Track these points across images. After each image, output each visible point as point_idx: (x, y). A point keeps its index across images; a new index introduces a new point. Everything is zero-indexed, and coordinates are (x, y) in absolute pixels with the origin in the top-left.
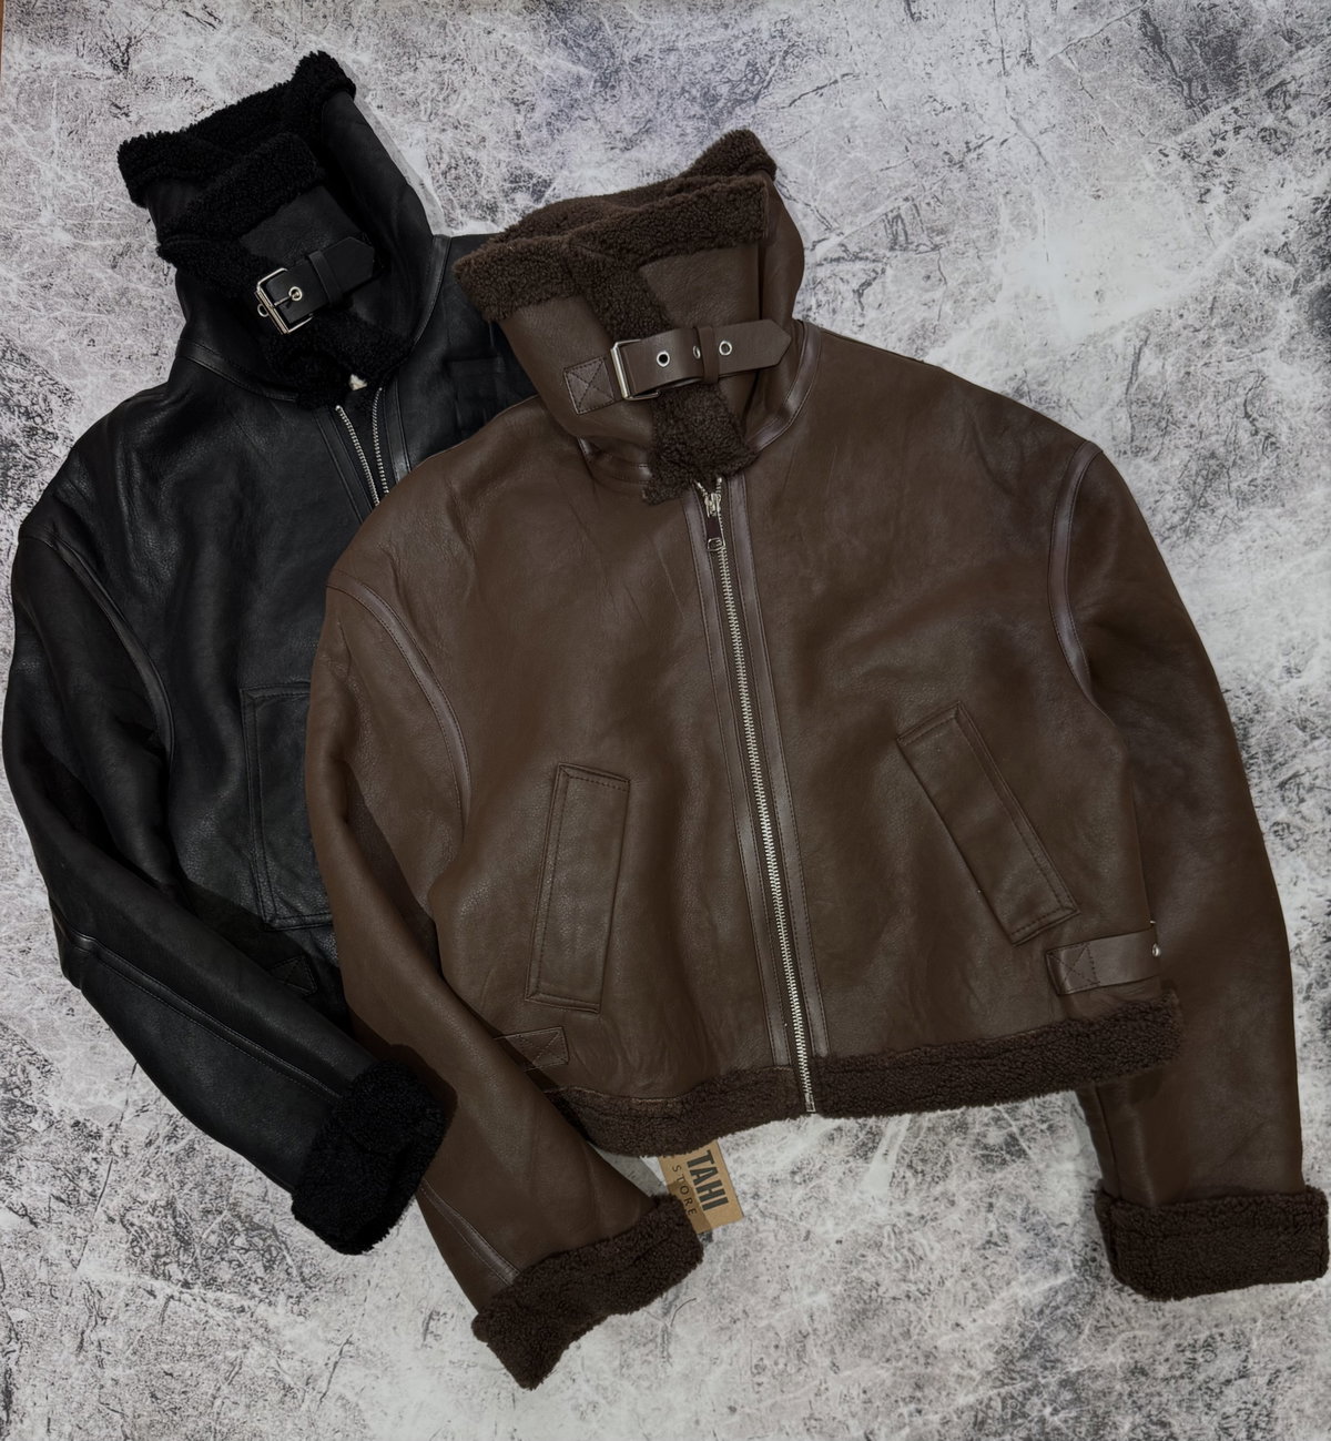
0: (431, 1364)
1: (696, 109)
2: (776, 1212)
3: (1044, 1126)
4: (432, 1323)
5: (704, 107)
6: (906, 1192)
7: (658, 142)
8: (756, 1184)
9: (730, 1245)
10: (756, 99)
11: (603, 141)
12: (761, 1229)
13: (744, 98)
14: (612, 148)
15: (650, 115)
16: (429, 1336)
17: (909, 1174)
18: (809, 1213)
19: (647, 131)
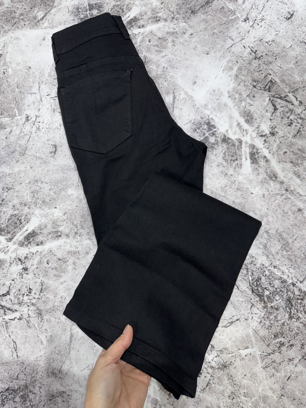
0: (293, 6)
1: (31, 396)
2: (169, 12)
3: (80, 10)
4: (289, 17)
5: (28, 395)
6: (128, 5)
7: (51, 389)
8: (172, 21)
9: (187, 8)
10: (8, 389)
11: (71, 401)
12: (175, 9)
13: (12, 391)
14: (69, 395)
15: (49, 402)
16: (291, 13)
17: (125, 10)
18: (159, 9)
19: (53, 396)
